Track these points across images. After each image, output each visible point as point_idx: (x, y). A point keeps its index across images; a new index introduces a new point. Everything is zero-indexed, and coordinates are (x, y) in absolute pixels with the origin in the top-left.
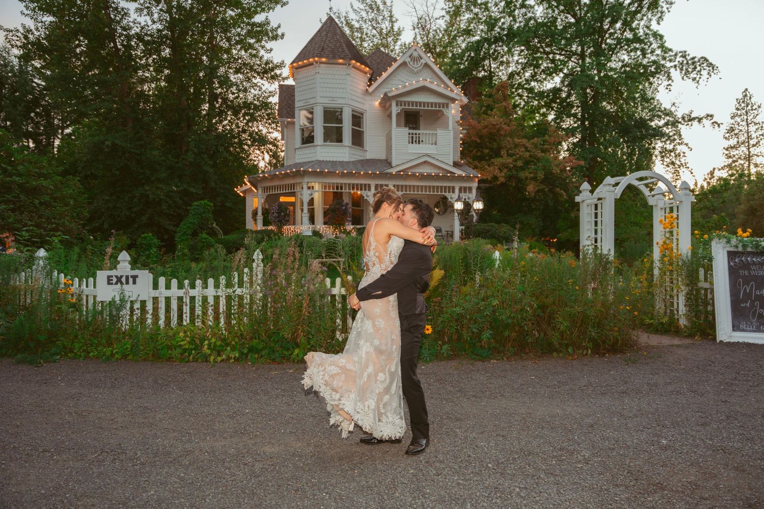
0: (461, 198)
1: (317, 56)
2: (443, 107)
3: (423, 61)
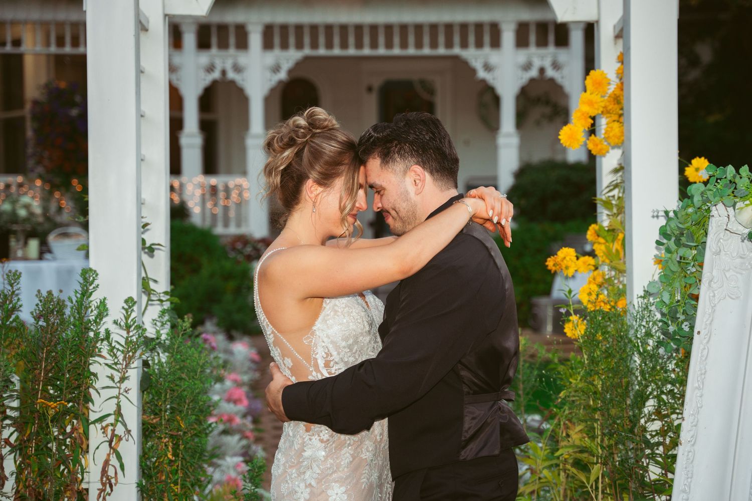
0: (527, 67)
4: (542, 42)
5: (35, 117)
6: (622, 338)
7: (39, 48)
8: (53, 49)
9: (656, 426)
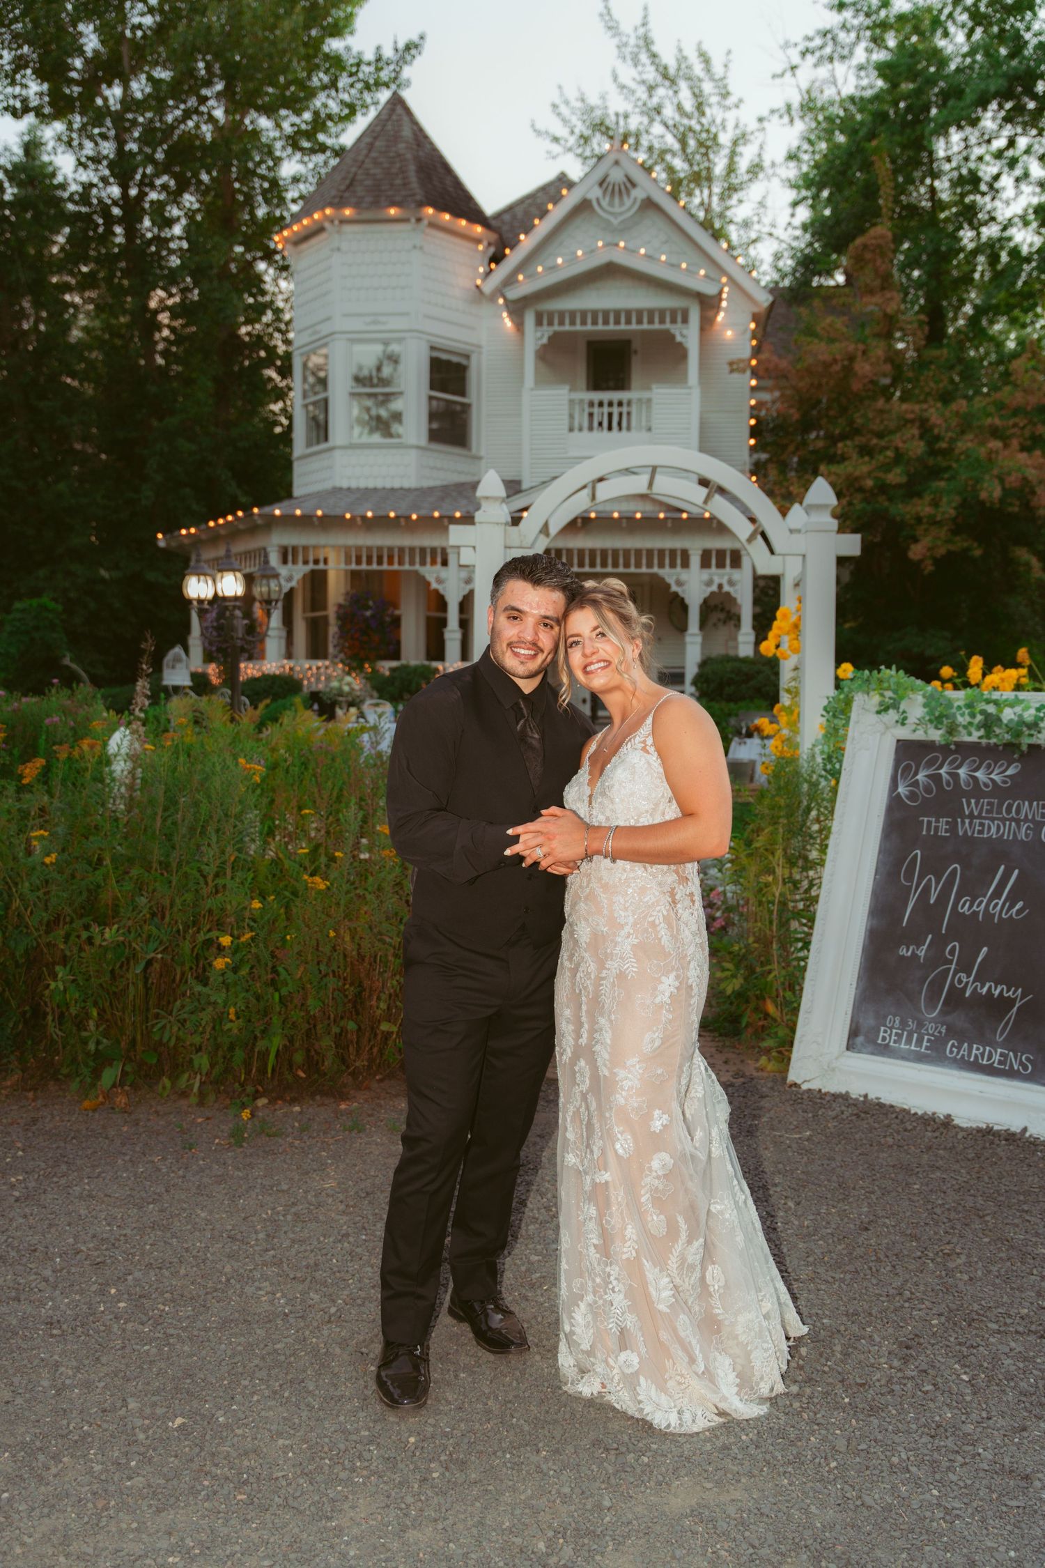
0: (709, 583)
1: (331, 205)
2: (674, 321)
3: (638, 194)
4: (721, 565)
5: (339, 617)
6: (797, 773)
7: (343, 566)
8: (354, 567)
9: (816, 827)
